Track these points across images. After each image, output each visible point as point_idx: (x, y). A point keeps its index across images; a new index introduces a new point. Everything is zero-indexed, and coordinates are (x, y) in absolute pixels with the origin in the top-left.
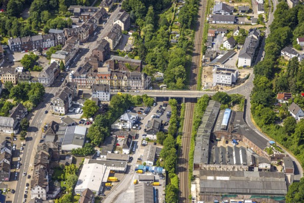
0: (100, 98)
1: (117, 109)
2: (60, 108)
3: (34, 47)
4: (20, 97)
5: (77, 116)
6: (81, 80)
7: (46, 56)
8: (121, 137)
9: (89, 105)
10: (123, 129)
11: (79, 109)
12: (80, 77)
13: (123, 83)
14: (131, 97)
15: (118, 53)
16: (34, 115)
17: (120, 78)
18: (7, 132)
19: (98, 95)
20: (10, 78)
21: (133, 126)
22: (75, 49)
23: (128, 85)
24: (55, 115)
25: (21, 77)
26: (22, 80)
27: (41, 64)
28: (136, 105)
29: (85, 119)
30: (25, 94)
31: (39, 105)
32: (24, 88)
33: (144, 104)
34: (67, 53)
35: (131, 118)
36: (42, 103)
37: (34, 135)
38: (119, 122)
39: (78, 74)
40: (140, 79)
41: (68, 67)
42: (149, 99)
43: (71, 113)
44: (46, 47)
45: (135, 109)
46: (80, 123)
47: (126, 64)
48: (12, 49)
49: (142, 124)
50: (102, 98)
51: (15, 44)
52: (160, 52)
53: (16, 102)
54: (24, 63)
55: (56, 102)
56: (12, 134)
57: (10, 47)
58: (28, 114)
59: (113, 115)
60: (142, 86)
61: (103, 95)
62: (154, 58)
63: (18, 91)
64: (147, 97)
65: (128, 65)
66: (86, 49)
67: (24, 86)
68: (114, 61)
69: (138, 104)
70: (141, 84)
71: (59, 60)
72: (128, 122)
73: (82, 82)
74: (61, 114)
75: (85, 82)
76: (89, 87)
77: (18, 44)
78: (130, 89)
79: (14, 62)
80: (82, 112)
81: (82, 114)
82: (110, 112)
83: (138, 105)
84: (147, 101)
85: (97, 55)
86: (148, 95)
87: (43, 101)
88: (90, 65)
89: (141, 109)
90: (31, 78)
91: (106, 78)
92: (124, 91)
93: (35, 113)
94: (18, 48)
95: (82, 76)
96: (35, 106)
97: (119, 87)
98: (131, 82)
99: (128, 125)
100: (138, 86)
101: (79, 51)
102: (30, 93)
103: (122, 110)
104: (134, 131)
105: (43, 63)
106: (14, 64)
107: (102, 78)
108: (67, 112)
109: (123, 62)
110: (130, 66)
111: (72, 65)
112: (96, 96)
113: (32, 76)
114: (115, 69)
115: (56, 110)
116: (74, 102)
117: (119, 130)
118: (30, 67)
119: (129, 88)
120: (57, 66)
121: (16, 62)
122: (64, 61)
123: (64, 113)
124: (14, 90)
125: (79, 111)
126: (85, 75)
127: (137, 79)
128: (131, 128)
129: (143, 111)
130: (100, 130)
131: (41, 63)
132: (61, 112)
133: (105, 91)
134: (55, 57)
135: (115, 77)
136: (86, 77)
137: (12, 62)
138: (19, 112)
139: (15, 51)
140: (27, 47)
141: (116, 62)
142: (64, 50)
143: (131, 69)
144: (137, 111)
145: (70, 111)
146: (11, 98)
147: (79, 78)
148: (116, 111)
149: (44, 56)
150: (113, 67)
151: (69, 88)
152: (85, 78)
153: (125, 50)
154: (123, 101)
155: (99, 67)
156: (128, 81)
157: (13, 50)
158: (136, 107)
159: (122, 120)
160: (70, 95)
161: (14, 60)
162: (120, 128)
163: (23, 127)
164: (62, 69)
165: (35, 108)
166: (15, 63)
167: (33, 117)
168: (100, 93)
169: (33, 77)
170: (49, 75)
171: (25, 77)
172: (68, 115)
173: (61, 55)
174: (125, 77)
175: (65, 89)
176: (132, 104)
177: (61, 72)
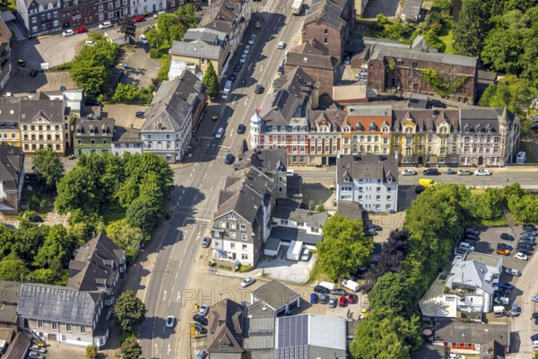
0: (364, 202)
1: (434, 245)
2: (239, 245)
3: (101, 17)
4: (92, 205)
5: (297, 272)
6: (289, 138)
7: (147, 47)
8: (462, 346)
9: (342, 235)
10: (464, 315)
11: (298, 245)
12: (289, 128)
13: (436, 146)
14: (467, 194)
15: (382, 28)
16: (147, 272)
17: (425, 129)
18: (68, 341)
19: (357, 193)
20: (45, 135)
21: (495, 304)
22: (243, 20)
23: (451, 152)
24: (221, 272)
25: (83, 131)
26: (85, 140)
27: (135, 77)
28: (486, 223)
29: (330, 286)
30: (108, 193)
31: (159, 233)
32: (103, 172)
33: (511, 217)
34: (222, 36)
35: (488, 277)
36: (166, 223)
37: (163, 350)
38: (447, 291)
39: (278, 116)
40: (494, 130)
41: (229, 83)
42: (527, 199)
43: (273, 261)
44: (141, 11)
45: (484, 237)
46: (315, 299)
47: (427, 70)
48: (31, 25)
49: (521, 293)
50: (374, 201)
51: (41, 9)
52: (529, 24)
53: (81, 225)
54: (84, 78)
55: (224, 225)
56: (89, 349)
57: (25, 17)
58: (127, 270)
59: (426, 268)
60: (499, 154)
61: (374, 193)
62: (515, 49)
63: (84, 187)
64: (521, 193)
65: (434, 73)
66: (275, 16)
67: (101, 167)
68: (386, 61)
69: (493, 219)
70: (494, 148)
71: (197, 62)
72: (479, 291)
73: (294, 144)
74: (239, 268)
75: (303, 144)
76: (318, 161)
77: (51, 7)
78: (456, 165)
79: (43, 71)
80: (311, 254)
81: (311, 264)
82: (416, 258)
83: (491, 223)
84: (523, 208)
85: (322, 42)
86: (522, 187)
87: (167, 217)
88: (309, 78)
89: (505, 237)
90: (117, 134)
91: (376, 128)
92: (435, 173)
93: (151, 262)
94: (49, 22)
95: (292, 124)
96: (149, 238)
97: (420, 160)
98: (460, 141)
99: (480, 301)
100: (484, 154)
101: (252, 23)
102: (122, 191)
103: (447, 245)
104: (502, 322)
105: (142, 72)
106: (44, 81)
107: (362, 128)
108: (261, 259)
109: (415, 64)
110: (440, 78)
111: (239, 76)
112: (351, 197)
113: (117, 124)
114: (386, 87)
115: (224, 253)
116: (278, 221)
117: (449, 321)
118: (103, 90)
119: (452, 161)
120: (197, 86)
121: (52, 70)
122: (216, 65)
123: (250, 261)
124: (72, 182)
125: (302, 254)
126: (303, 122)
127: (483, 130)
128: (486, 310)
129: (513, 244)
130: (399, 333)
131: (134, 71)
132: (239, 258)
133: (385, 181)
134: (182, 52)
135: (408, 126)
136: (309, 128)
137: (37, 72)
138: (103, 268)
139: (40, 30)
140: (78, 17)
141: (392, 65)
142: (209, 26)
143: (441, 88)
144: (494, 246)
145: (267, 252)
146: (62, 210)
147: (284, 132)
148: (431, 252)
149: (140, 45)
150: (381, 82)
151: (261, 174)
152: (304, 132)
153: (403, 17)
154: (450, 215)
155: (335, 84)
156: (451, 138)
157: (35, 28)
158: (485, 228)
159: (455, 286)
160: (267, 196)
161: (45, 66)
162: (452, 312)
163: (124, 323)
164: (211, 95)
165: (147, 247)
166: (47, 75)
167: (146, 281)
168: (364, 186)
169: (123, 130)
170: (178, 120)
171: (96, 131)
172: (267, 270)
173: (207, 47)
174: (443, 125)
175: (250, 177)
176: (474, 219)
177: (209, 103)
